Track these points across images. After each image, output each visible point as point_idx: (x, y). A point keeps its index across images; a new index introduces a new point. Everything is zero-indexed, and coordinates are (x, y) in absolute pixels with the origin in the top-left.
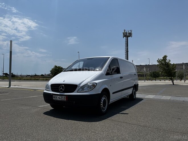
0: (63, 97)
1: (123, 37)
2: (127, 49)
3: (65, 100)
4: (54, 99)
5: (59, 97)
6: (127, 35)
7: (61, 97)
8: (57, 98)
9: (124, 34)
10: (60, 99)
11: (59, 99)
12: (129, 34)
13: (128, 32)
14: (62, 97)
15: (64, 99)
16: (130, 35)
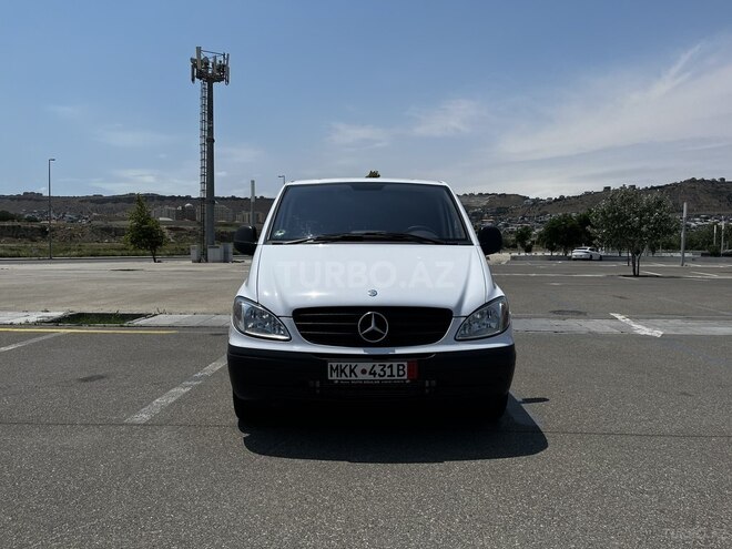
0: (391, 366)
1: (193, 80)
2: (210, 130)
3: (405, 377)
4: (334, 377)
5: (368, 366)
6: (210, 73)
7: (378, 369)
8: (358, 371)
9: (194, 66)
10: (374, 374)
11: (367, 377)
12: (219, 70)
13: (211, 60)
14: (388, 364)
15: (398, 373)
16: (221, 73)
